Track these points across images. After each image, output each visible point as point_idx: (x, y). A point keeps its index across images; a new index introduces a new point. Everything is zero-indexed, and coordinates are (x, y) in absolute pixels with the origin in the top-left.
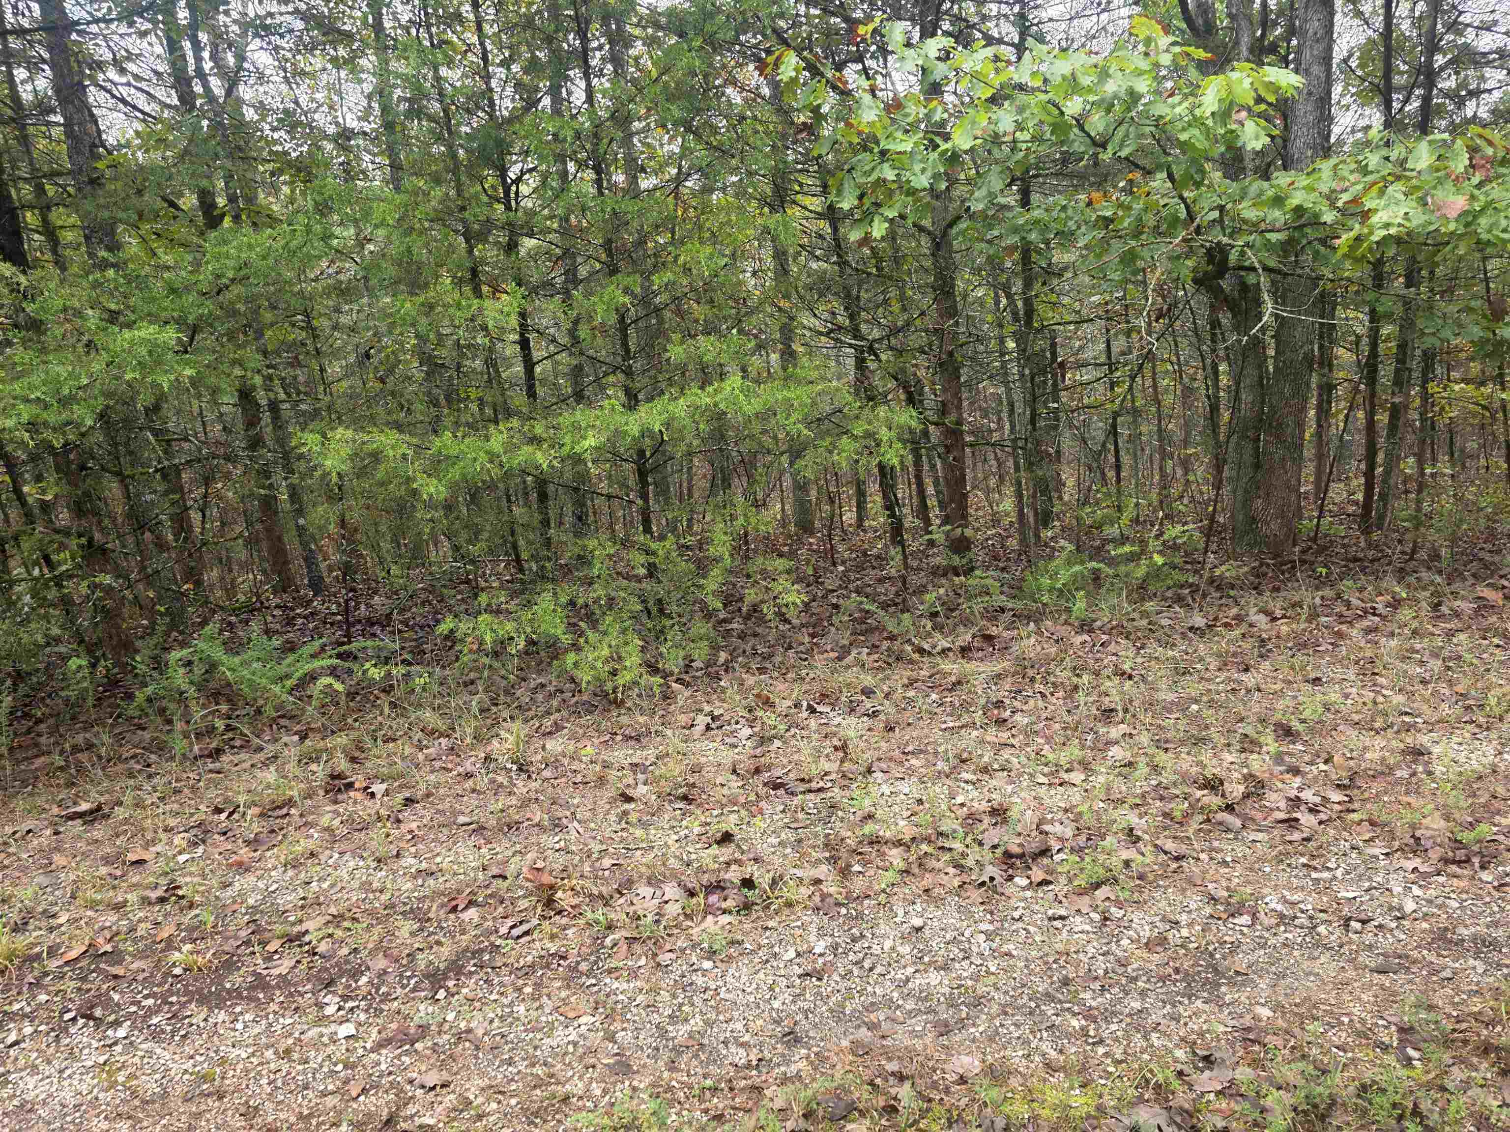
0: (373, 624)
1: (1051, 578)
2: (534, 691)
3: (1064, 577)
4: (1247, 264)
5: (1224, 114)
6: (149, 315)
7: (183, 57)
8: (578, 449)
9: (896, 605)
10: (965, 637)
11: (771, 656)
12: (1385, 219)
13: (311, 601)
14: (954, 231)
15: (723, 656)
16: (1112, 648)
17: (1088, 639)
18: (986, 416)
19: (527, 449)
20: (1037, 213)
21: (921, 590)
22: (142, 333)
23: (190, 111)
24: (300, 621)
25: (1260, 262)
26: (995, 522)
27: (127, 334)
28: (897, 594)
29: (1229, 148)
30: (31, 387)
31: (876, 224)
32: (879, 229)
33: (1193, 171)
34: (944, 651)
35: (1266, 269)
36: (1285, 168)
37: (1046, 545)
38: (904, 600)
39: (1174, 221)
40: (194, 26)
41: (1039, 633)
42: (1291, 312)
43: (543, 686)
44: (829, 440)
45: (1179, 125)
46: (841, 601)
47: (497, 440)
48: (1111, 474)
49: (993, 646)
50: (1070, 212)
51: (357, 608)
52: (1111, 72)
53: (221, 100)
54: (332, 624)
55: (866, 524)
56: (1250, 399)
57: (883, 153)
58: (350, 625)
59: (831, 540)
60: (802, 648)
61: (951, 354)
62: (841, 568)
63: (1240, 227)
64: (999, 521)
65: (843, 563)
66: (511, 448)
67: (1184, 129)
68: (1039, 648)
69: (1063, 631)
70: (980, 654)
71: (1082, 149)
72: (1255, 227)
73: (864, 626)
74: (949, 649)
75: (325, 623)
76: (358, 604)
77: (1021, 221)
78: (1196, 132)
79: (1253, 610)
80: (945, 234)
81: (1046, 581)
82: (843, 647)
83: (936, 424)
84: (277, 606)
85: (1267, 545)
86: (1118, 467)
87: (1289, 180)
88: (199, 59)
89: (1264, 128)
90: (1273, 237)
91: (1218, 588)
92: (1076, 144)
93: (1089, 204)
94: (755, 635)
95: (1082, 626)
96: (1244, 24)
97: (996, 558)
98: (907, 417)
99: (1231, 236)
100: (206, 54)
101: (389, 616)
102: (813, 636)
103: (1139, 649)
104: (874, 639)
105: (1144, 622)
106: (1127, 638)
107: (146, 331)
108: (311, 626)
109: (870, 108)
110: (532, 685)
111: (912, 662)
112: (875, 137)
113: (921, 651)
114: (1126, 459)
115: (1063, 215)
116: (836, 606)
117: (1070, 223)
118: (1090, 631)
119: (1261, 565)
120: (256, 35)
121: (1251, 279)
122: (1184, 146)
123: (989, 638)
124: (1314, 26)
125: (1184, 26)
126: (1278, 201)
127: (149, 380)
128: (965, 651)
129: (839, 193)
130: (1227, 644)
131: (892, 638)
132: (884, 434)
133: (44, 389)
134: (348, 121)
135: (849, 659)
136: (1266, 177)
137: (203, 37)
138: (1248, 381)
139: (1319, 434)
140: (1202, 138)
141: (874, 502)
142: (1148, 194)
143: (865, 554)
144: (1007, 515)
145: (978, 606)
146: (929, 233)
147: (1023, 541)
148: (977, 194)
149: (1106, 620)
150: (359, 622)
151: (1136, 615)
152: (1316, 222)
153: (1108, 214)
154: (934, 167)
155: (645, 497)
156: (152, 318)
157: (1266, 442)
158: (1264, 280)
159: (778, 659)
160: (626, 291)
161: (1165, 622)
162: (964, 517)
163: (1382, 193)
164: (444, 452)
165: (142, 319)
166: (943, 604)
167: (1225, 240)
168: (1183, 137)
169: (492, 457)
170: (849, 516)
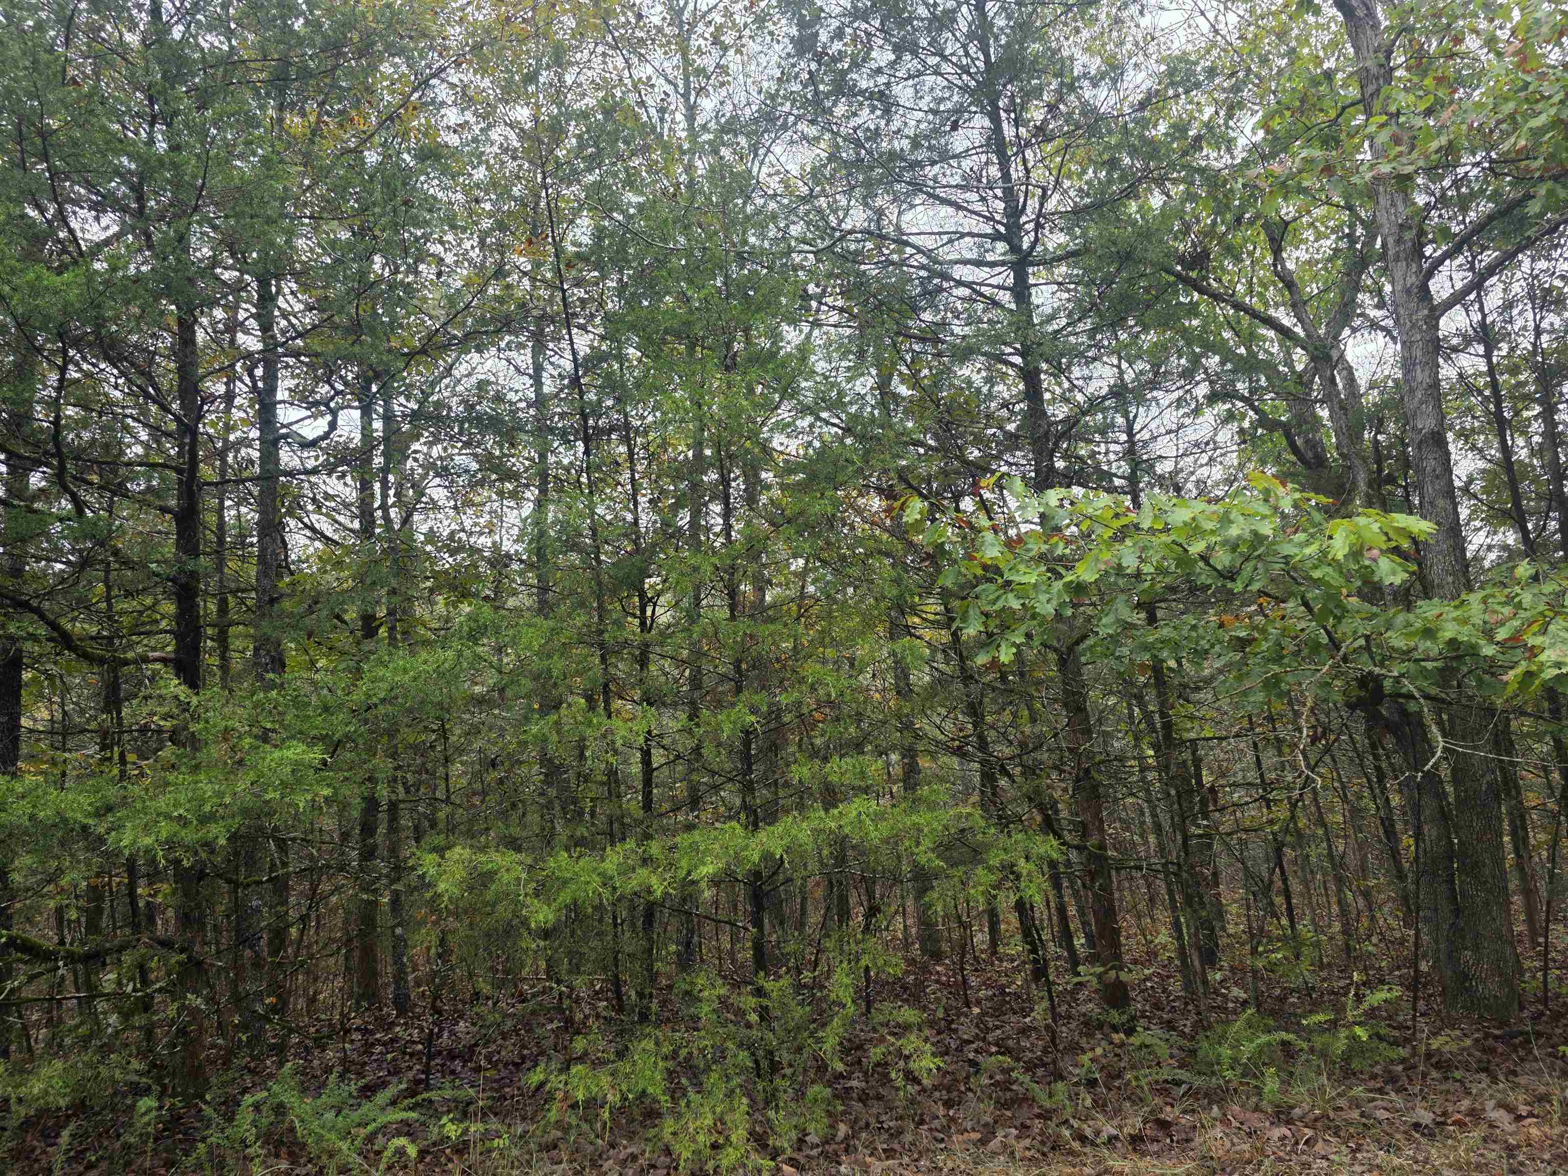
0: (453, 1058)
1: (1232, 1047)
2: (623, 1163)
3: (1247, 1049)
4: (1404, 691)
5: (1356, 553)
6: (301, 732)
7: (372, 495)
8: (694, 876)
9: (1044, 1065)
10: (1134, 1123)
11: (900, 1132)
12: (1553, 658)
13: (393, 1024)
14: (1083, 646)
15: (843, 1129)
16: (1319, 1147)
17: (1288, 1133)
18: (1128, 829)
19: (643, 872)
20: (1166, 632)
21: (1075, 1049)
22: (289, 754)
23: (369, 538)
24: (379, 1049)
25: (1419, 689)
26: (1152, 955)
27: (277, 754)
28: (1045, 1051)
29: (1366, 582)
30: (177, 805)
31: (1003, 648)
32: (1006, 655)
33: (1331, 606)
34: (1112, 1139)
35: (1427, 697)
36: (1427, 596)
37: (1216, 992)
38: (1054, 1062)
39: (1316, 647)
40: (385, 470)
41: (1225, 1122)
42: (1466, 747)
43: (634, 1157)
44: (962, 868)
45: (1309, 564)
46: (980, 1058)
47: (613, 860)
48: (1279, 900)
49: (1171, 1136)
50: (1201, 631)
51: (439, 1036)
52: (1232, 517)
53: (397, 527)
54: (412, 1055)
55: (1001, 949)
56: (1434, 833)
57: (1008, 583)
58: (431, 1057)
59: (962, 969)
60: (936, 1124)
61: (1087, 771)
62: (976, 1010)
63: (1389, 656)
64: (1156, 955)
65: (978, 1003)
66: (626, 870)
67: (1316, 567)
68: (1228, 1144)
69: (1255, 1121)
70: (1155, 1147)
71: (1209, 582)
72: (1406, 655)
73: (1008, 1095)
74: (1116, 1138)
75: (404, 1053)
76: (441, 1030)
77: (1151, 639)
78: (1329, 570)
79: (1491, 1104)
80: (1071, 649)
81: (1226, 1052)
82: (986, 1125)
83: (1077, 847)
84: (358, 1029)
85: (1488, 1008)
86: (1287, 894)
87: (1436, 612)
88: (385, 496)
89: (1400, 564)
90: (1429, 665)
91: (1438, 1066)
92: (1203, 577)
93: (1221, 626)
94: (879, 1097)
95: (1278, 1113)
96: (1357, 462)
97: (1157, 1006)
98: (1048, 846)
99: (1382, 665)
100: (392, 492)
101: (472, 1048)
102: (948, 1104)
103: (1354, 1151)
104: (1024, 1114)
105: (1355, 1114)
106: (1336, 1134)
107: (296, 751)
108: (389, 1056)
109: (993, 545)
110: (622, 1156)
111: (1071, 1152)
112: (998, 568)
113: (1082, 1138)
114: (1296, 886)
115: (1194, 634)
116: (973, 1063)
117: (1203, 642)
118: (1289, 1122)
119: (1487, 1036)
120: (438, 475)
121: (1412, 707)
122: (1317, 583)
123: (1164, 1125)
124: (1430, 464)
125: (1293, 458)
126: (1429, 633)
127: (287, 800)
128: (1136, 1140)
129: (964, 619)
130: (1467, 1150)
131: (1045, 1116)
132: (1023, 866)
133: (188, 806)
134: (505, 543)
135: (994, 1144)
136: (1409, 607)
137: (391, 478)
138: (1427, 812)
139: (1520, 866)
140: (1336, 575)
141: (1008, 923)
142: (1283, 618)
143: (1004, 993)
144: (1164, 947)
145: (1146, 1077)
146: (1055, 650)
147: (1187, 986)
148: (1104, 621)
149: (1307, 1108)
150: (440, 1053)
151: (1342, 1102)
152: (1473, 651)
153: (1243, 634)
154: (1059, 597)
155: (758, 923)
156: (301, 735)
157: (1462, 882)
158: (1427, 709)
159: (908, 1138)
160: (754, 711)
161: (1382, 1114)
162: (1118, 956)
163: (1544, 631)
164: (557, 873)
165: (292, 737)
166: (1101, 1070)
167: (1377, 670)
168: (1317, 574)
169: (606, 881)
170: (981, 939)
